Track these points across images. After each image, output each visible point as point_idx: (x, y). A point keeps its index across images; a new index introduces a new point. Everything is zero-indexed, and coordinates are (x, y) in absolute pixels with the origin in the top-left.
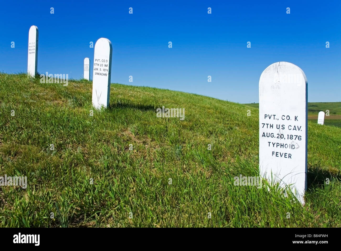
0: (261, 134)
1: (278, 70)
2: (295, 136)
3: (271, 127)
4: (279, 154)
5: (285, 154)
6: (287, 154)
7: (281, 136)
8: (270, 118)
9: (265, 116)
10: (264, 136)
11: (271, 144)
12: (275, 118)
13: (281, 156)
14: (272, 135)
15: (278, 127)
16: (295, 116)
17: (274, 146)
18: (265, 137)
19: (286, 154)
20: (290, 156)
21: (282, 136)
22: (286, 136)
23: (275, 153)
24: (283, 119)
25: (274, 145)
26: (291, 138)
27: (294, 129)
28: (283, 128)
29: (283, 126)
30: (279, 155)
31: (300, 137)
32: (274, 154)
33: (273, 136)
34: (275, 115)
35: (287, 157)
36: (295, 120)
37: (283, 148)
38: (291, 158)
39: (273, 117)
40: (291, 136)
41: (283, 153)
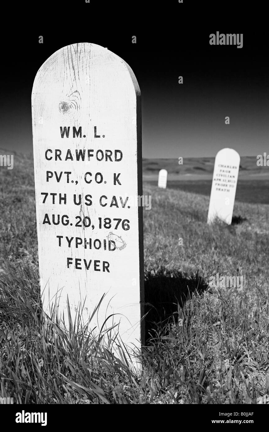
0: (40, 218)
1: (74, 63)
2: (115, 219)
3: (63, 201)
4: (82, 262)
5: (96, 262)
6: (99, 261)
7: (84, 222)
8: (58, 180)
9: (47, 175)
10: (47, 222)
11: (64, 241)
12: (69, 178)
13: (88, 268)
14: (64, 220)
15: (78, 201)
16: (115, 174)
17: (69, 246)
18: (50, 224)
19: (97, 264)
20: (107, 267)
21: (87, 220)
22: (95, 222)
23: (74, 261)
24: (88, 181)
25: (69, 242)
26: (108, 225)
27: (112, 205)
28: (89, 203)
29: (89, 198)
30: (83, 265)
31: (126, 222)
32: (71, 263)
33: (68, 221)
34: (70, 173)
35: (99, 270)
36: (115, 184)
37: (91, 248)
38: (108, 271)
39: (64, 176)
40: (107, 221)
41: (91, 261)
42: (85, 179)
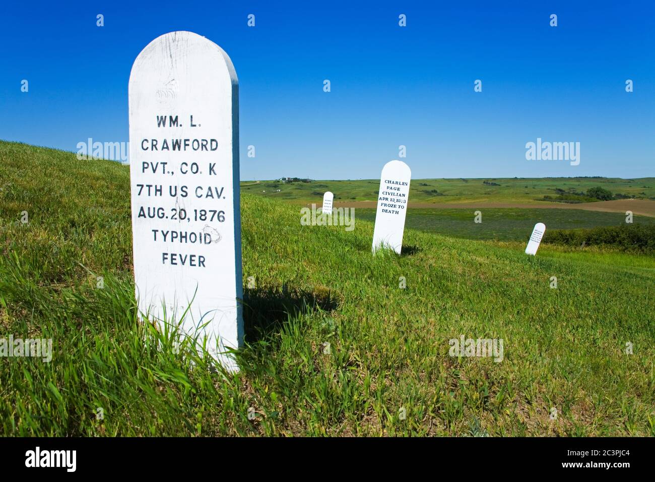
0: (135, 211)
1: (172, 51)
2: (210, 211)
3: (158, 193)
4: (178, 257)
5: (191, 256)
6: (194, 256)
7: (182, 214)
8: (154, 171)
9: (144, 166)
10: (142, 215)
11: (160, 235)
12: (165, 169)
13: (183, 263)
14: (159, 213)
15: (173, 193)
16: (210, 164)
17: (165, 240)
18: (145, 217)
19: (193, 258)
20: (203, 262)
21: (183, 212)
22: (191, 214)
23: (169, 257)
24: (184, 171)
25: (165, 236)
26: (203, 217)
27: (207, 196)
28: (184, 194)
29: (184, 189)
30: (178, 261)
31: (221, 214)
32: (167, 258)
33: (163, 214)
34: (166, 163)
35: (195, 265)
36: (210, 174)
37: (186, 242)
38: (204, 266)
39: (160, 167)
40: (203, 213)
41: (186, 256)
42: (181, 169)
